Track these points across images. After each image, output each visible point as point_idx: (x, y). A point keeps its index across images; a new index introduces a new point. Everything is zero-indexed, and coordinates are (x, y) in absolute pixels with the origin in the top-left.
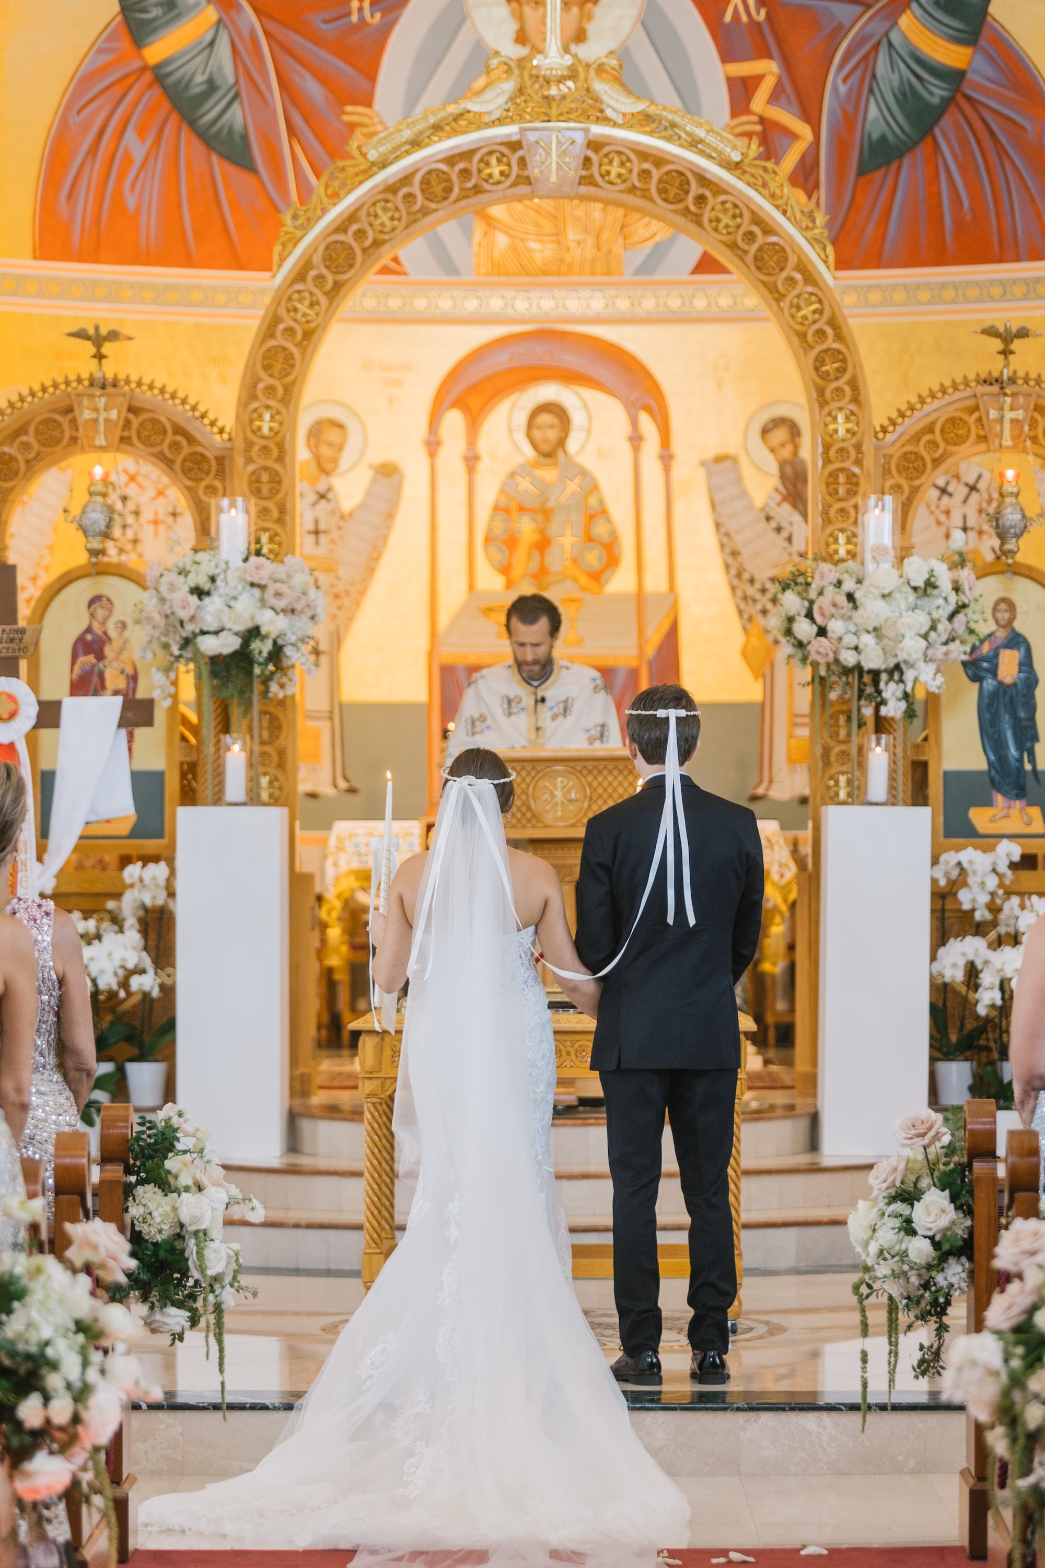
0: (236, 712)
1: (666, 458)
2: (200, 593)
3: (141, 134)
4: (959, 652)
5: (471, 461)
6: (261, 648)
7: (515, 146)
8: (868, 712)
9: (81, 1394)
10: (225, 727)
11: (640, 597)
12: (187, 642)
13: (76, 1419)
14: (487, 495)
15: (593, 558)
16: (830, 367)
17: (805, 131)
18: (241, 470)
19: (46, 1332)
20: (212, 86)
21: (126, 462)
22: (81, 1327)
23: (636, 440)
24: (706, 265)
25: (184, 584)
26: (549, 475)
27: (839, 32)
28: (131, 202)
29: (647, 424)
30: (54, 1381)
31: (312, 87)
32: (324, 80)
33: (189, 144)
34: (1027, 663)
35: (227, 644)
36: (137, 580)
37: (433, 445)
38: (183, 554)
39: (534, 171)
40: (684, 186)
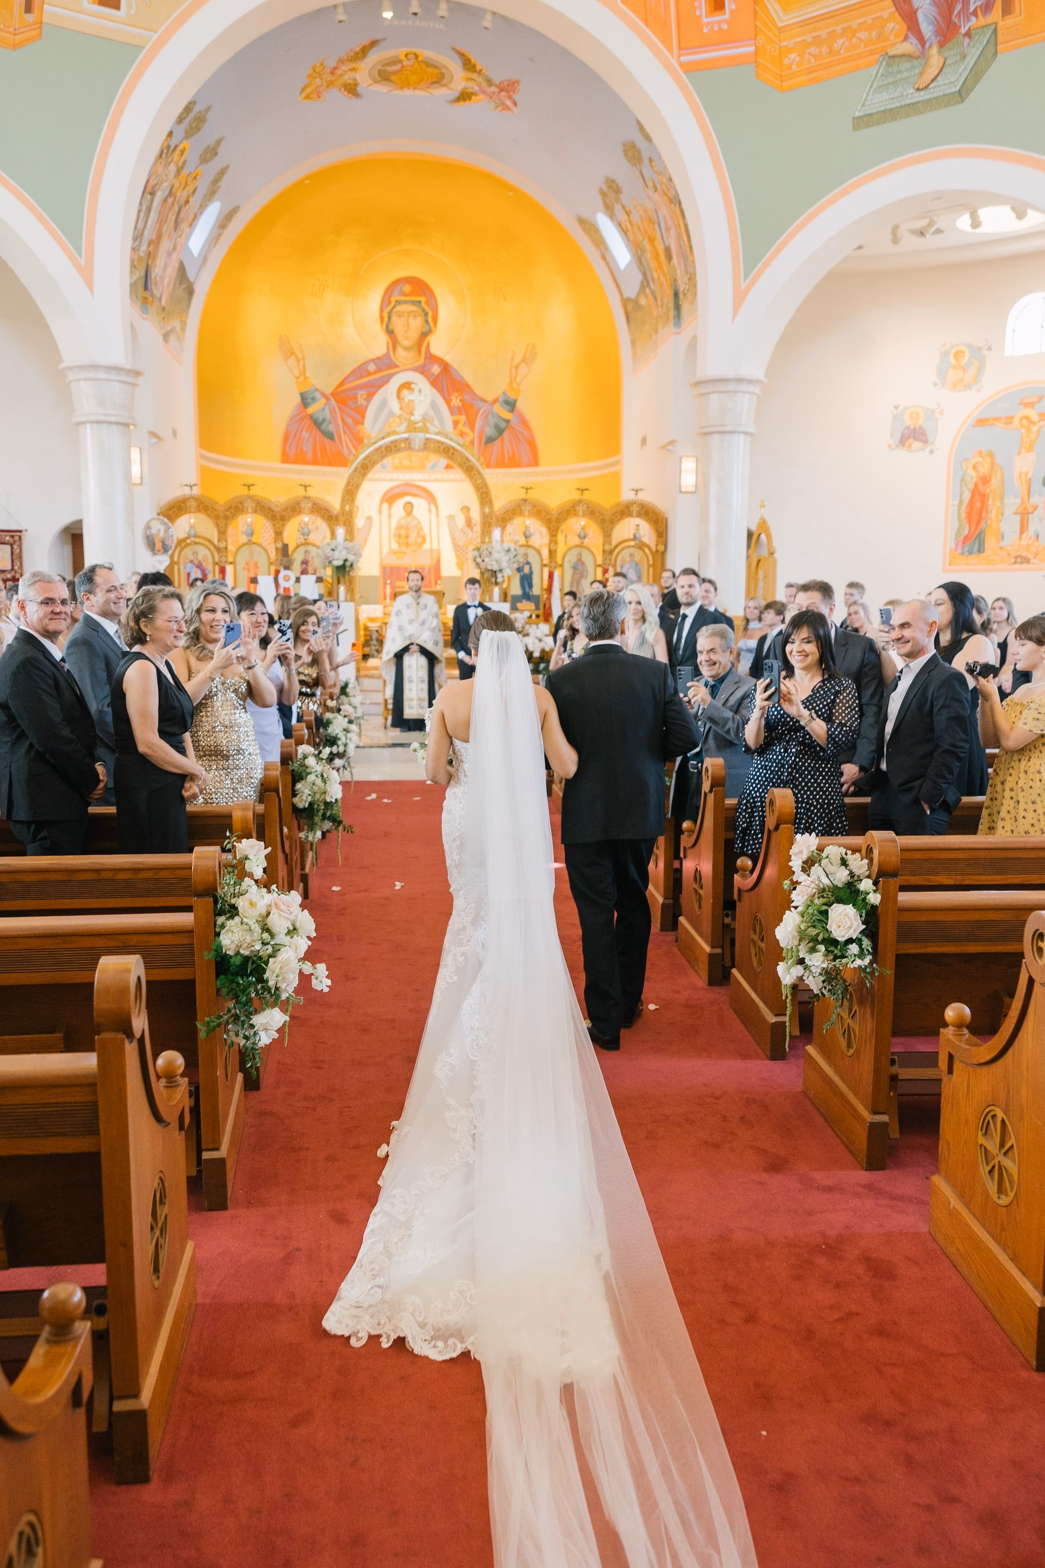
0: (341, 579)
1: (437, 515)
2: (333, 550)
3: (307, 431)
4: (516, 566)
5: (390, 516)
6: (348, 564)
7: (407, 439)
8: (493, 580)
9: (345, 745)
10: (339, 582)
11: (431, 550)
12: (330, 562)
13: (345, 751)
14: (394, 524)
15: (420, 540)
16: (484, 496)
17: (471, 434)
18: (342, 520)
19: (337, 731)
20: (324, 420)
21: (313, 517)
22: (344, 730)
23: (430, 511)
24: (448, 467)
25: (329, 549)
26: (409, 519)
27: (479, 410)
28: (305, 449)
29: (433, 507)
30: (339, 743)
31: (349, 421)
32: (353, 419)
33: (319, 434)
34: (531, 569)
35: (340, 563)
36: (318, 547)
37: (380, 511)
38: (328, 540)
39: (412, 446)
40: (449, 450)
